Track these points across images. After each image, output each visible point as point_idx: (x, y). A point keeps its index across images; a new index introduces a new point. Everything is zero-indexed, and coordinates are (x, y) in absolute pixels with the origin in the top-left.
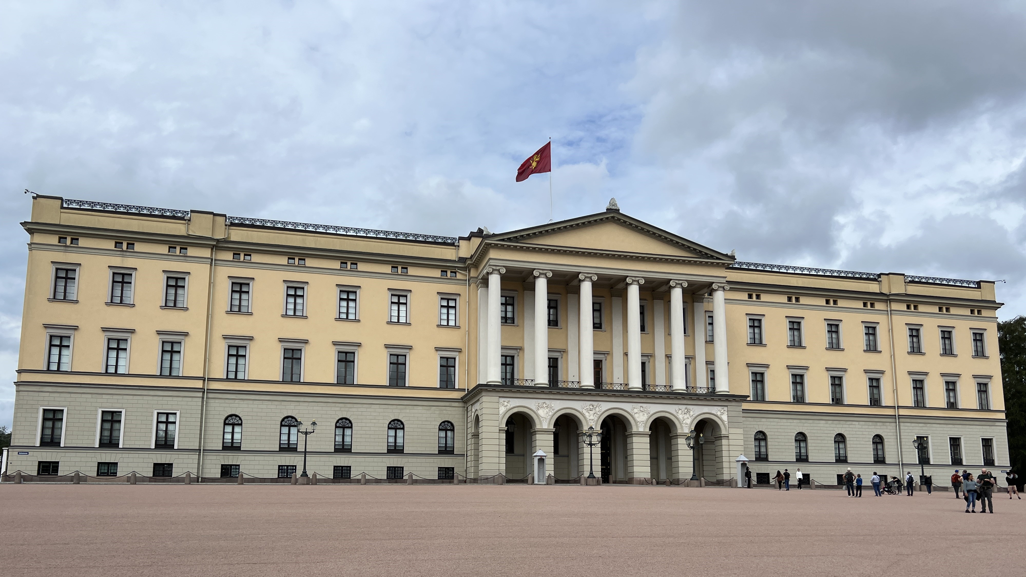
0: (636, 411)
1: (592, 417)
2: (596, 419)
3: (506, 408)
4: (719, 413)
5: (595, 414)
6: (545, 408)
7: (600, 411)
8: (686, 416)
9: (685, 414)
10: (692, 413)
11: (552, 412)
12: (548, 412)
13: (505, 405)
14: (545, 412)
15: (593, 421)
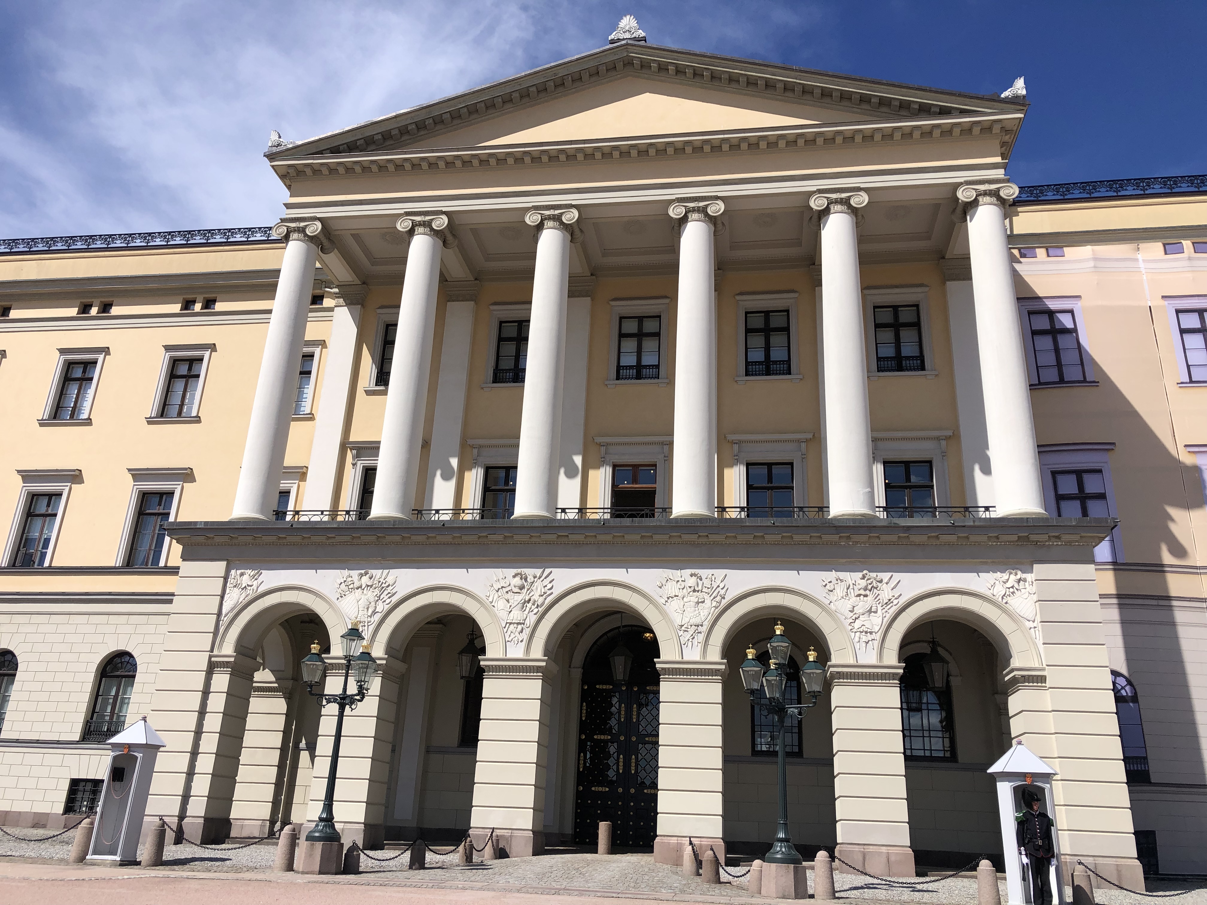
0: (671, 589)
1: (517, 615)
2: (532, 619)
3: (243, 595)
4: (999, 591)
5: (529, 605)
6: (365, 591)
7: (549, 592)
8: (862, 605)
9: (859, 595)
10: (886, 593)
11: (388, 601)
12: (373, 604)
13: (243, 586)
14: (363, 603)
15: (520, 627)
